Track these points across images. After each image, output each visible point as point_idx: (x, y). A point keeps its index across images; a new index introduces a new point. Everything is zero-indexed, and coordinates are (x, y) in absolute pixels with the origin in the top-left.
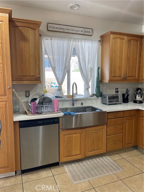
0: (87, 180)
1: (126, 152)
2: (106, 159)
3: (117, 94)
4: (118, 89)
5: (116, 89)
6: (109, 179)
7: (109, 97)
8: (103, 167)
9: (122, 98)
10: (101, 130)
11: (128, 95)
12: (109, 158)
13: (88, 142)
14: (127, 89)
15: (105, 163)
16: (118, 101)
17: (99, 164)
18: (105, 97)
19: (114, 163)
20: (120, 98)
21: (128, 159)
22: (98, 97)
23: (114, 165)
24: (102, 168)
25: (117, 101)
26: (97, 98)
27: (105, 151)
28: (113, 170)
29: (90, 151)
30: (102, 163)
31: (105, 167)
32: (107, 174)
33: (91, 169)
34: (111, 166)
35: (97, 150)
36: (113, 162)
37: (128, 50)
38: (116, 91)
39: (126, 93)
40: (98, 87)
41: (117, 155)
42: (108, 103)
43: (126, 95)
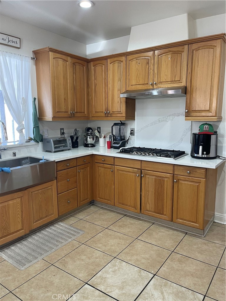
0: (40, 258)
1: (81, 211)
2: (59, 227)
3: (63, 136)
4: (63, 129)
5: (61, 129)
6: (69, 248)
7: (54, 141)
8: (57, 236)
9: (70, 141)
10: (49, 188)
11: (77, 138)
12: (63, 225)
13: (33, 208)
14: (76, 130)
15: (59, 231)
16: (67, 146)
17: (51, 235)
18: (49, 142)
19: (71, 228)
20: (69, 142)
21: (87, 219)
22: (38, 142)
23: (71, 230)
24: (56, 238)
25: (64, 146)
26: (36, 143)
27: (57, 217)
28: (71, 236)
29: (36, 222)
30: (55, 233)
31: (61, 236)
32: (65, 243)
33: (42, 243)
34: (68, 233)
35: (46, 216)
36: (69, 227)
37: (74, 76)
38: (61, 133)
39: (75, 135)
40: (36, 127)
41: (72, 218)
42: (53, 150)
43: (75, 138)
